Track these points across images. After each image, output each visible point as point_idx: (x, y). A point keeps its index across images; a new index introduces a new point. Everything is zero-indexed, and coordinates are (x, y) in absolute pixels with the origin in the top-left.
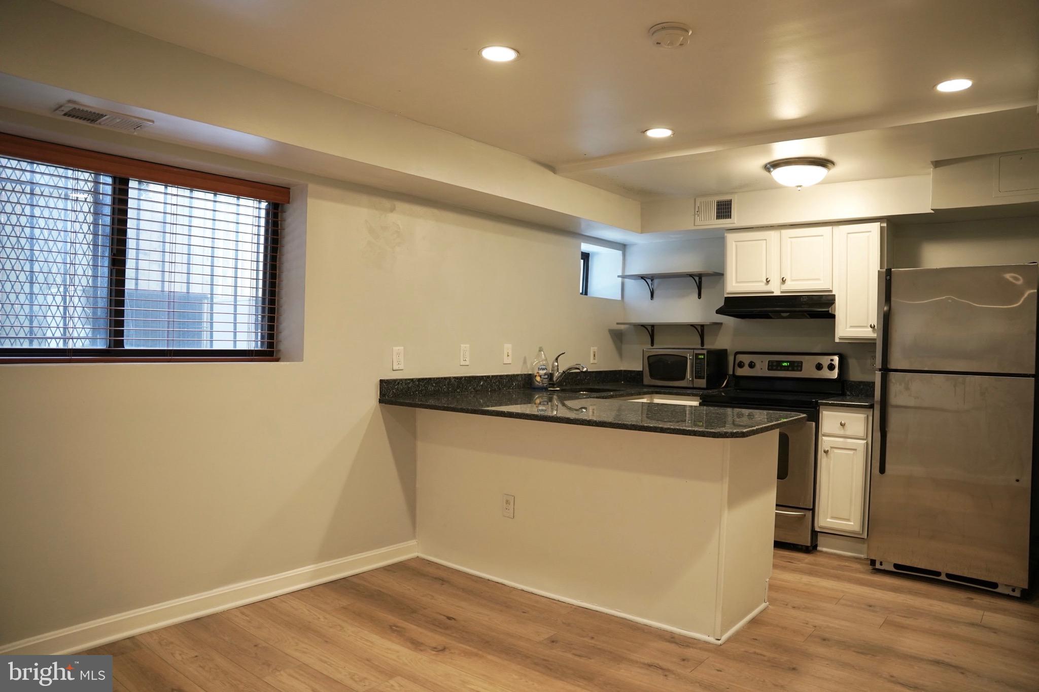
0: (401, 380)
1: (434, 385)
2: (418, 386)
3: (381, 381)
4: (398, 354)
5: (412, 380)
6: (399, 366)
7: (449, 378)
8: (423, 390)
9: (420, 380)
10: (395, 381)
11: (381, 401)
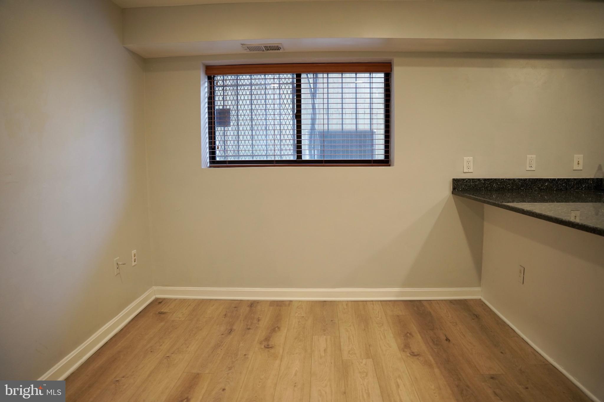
0: (469, 179)
1: (499, 183)
2: (484, 184)
3: (454, 180)
4: (468, 162)
5: (479, 180)
6: (469, 170)
7: (514, 180)
8: (489, 187)
9: (485, 180)
10: (464, 180)
11: (453, 193)
